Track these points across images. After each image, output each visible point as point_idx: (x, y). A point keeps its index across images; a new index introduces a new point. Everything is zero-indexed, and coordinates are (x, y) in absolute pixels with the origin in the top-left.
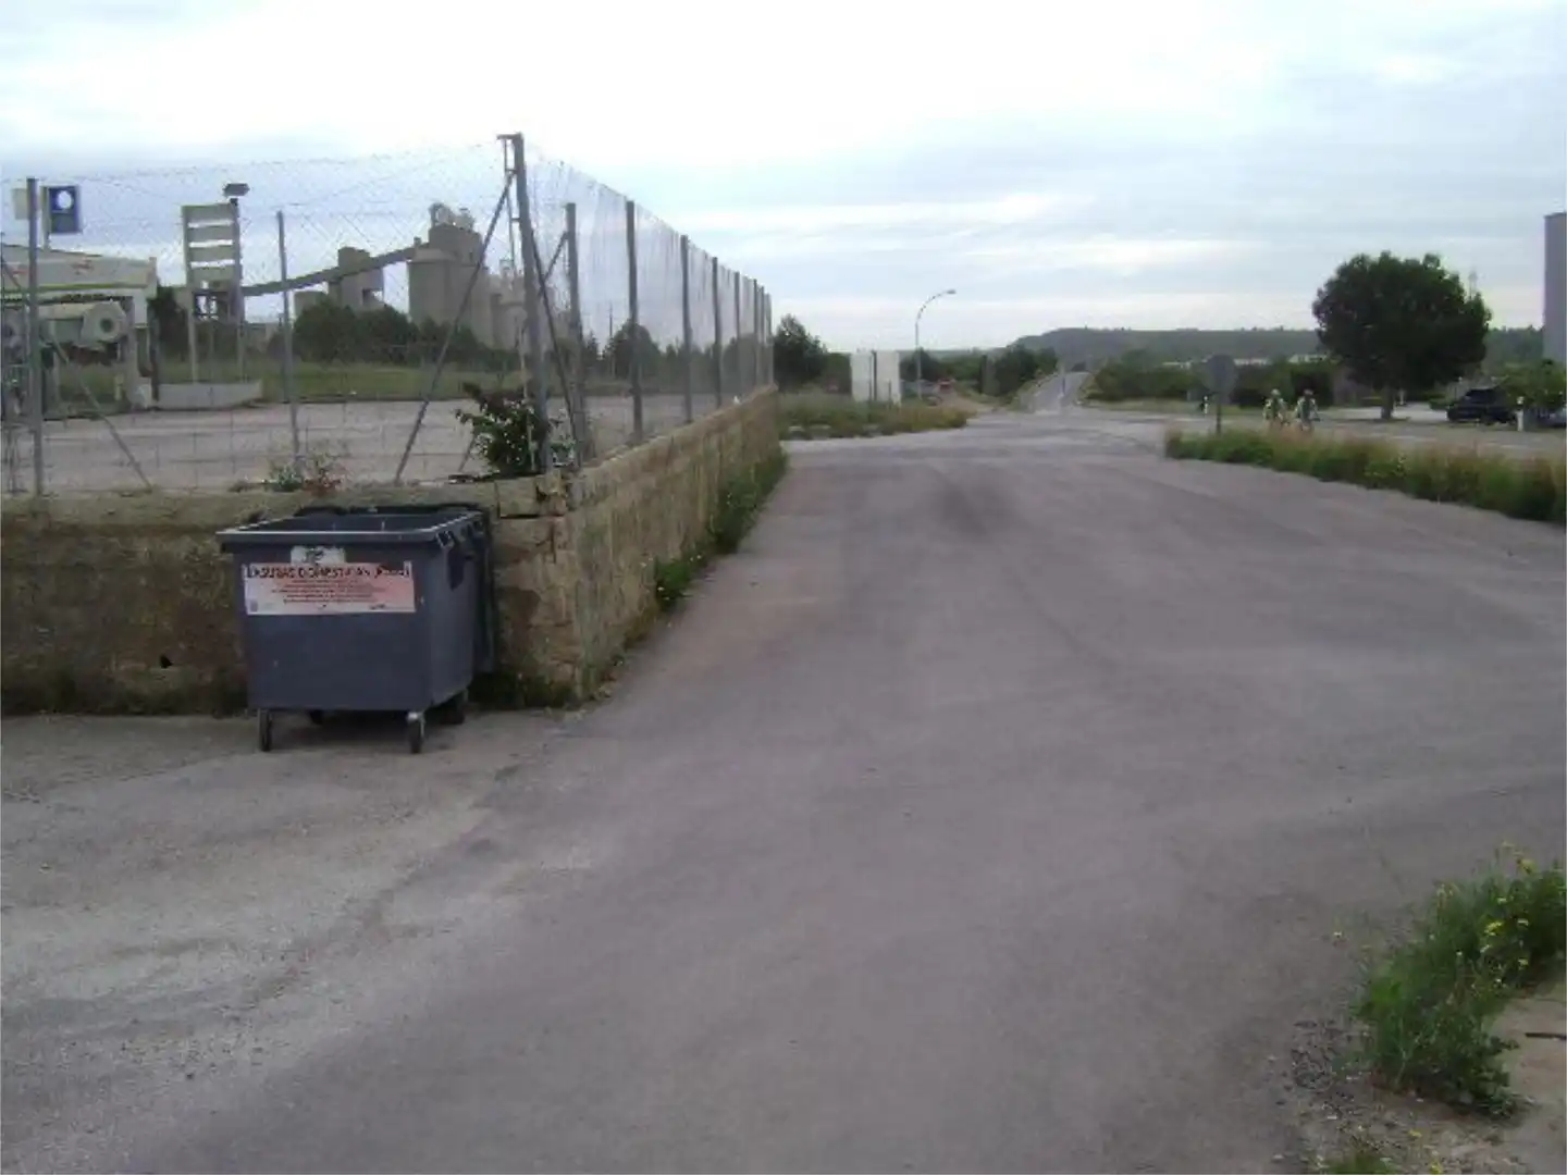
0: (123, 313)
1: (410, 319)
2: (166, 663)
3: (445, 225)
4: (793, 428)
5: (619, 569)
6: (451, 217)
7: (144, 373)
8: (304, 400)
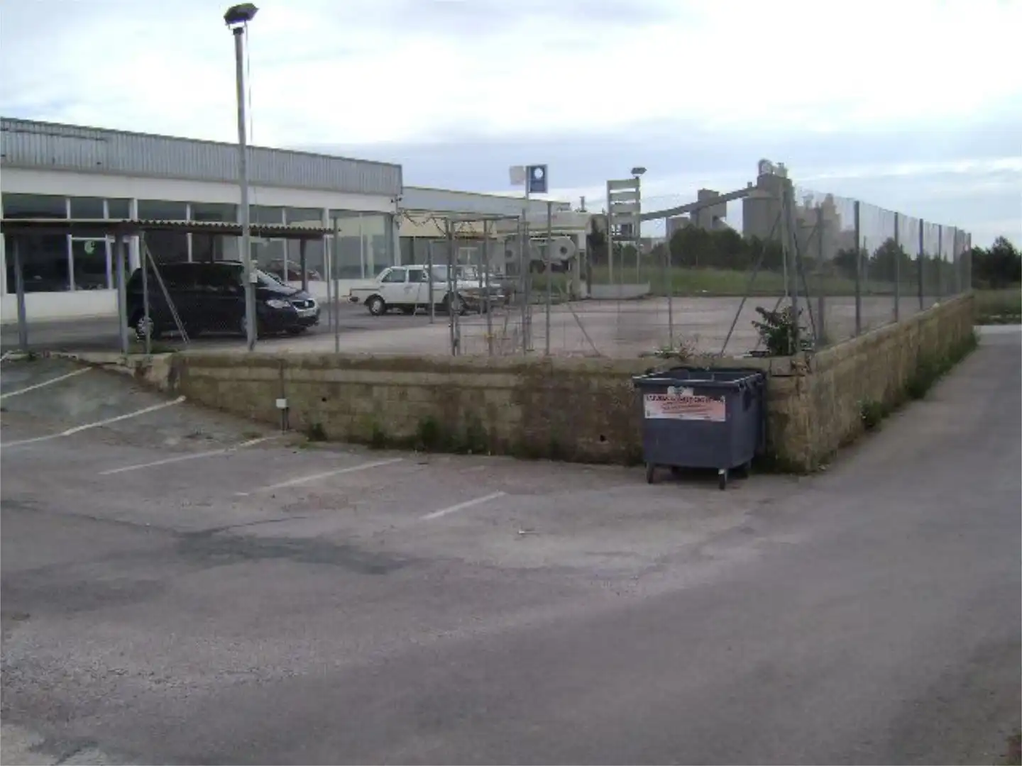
0: (572, 243)
1: (742, 236)
2: (603, 439)
3: (767, 174)
4: (993, 317)
5: (838, 405)
6: (772, 168)
7: (582, 277)
8: (676, 294)
